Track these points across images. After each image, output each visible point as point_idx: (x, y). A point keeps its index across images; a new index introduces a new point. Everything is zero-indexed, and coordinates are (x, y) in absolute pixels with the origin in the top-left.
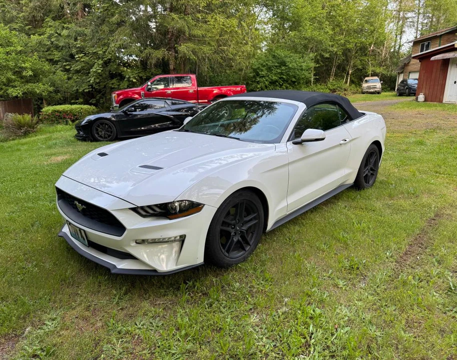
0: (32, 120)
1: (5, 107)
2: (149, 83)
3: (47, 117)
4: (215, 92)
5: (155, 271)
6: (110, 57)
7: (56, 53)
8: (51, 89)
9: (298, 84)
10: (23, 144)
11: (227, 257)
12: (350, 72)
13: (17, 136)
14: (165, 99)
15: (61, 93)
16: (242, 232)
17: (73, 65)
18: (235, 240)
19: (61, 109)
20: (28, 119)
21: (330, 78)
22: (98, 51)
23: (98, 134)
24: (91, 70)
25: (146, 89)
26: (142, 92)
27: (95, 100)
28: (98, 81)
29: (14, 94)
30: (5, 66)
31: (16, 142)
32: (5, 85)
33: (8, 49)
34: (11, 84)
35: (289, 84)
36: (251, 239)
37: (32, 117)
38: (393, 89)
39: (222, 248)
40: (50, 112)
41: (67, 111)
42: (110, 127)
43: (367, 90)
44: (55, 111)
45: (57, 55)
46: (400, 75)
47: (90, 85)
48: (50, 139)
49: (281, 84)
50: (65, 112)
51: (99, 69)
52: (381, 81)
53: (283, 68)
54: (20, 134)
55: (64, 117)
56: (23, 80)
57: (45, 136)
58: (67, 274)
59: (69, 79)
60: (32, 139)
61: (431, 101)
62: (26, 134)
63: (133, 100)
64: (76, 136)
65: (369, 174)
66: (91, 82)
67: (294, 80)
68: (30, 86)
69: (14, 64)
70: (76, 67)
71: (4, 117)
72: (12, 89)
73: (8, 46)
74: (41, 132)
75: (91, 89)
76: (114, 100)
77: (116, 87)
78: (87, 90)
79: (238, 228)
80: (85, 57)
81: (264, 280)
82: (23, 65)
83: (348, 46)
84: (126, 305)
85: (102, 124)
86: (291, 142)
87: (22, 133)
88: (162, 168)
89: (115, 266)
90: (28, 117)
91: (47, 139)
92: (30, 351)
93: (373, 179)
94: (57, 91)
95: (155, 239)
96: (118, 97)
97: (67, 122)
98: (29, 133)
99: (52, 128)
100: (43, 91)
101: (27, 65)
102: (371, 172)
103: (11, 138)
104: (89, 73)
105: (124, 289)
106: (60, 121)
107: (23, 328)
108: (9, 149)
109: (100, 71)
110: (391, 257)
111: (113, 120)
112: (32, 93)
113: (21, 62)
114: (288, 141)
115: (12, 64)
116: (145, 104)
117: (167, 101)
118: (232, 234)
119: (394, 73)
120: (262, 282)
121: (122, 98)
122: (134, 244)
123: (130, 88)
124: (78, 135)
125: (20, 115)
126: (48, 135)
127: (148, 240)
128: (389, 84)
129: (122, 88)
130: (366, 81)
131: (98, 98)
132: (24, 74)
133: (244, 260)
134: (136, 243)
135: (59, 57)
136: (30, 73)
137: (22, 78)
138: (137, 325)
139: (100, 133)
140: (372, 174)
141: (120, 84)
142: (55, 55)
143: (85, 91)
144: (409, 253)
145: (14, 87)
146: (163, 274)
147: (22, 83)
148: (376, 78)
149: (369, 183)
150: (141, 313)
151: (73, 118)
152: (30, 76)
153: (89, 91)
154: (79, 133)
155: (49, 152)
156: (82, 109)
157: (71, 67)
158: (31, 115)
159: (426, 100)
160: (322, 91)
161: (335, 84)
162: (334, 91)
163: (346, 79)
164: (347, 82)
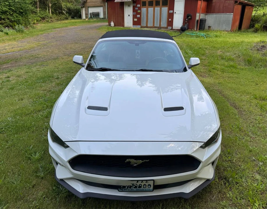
5: (208, 180)
46: (83, 8)
61: (118, 26)
119: (79, 7)
159: (115, 26)
160: (36, 18)
161: (43, 14)
162: (43, 18)
163: (48, 11)
164: (49, 13)
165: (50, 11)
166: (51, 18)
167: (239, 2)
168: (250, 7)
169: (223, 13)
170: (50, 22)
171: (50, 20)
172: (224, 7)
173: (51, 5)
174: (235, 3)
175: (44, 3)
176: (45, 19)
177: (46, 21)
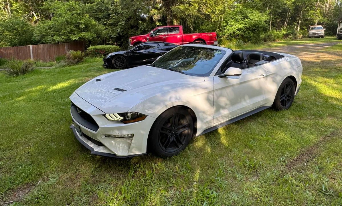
0: (81, 55)
1: (68, 46)
2: (152, 32)
3: (90, 53)
4: (194, 37)
5: (115, 155)
6: (130, 16)
7: (100, 13)
8: (95, 35)
9: (257, 31)
10: (74, 69)
11: (165, 151)
12: (300, 22)
13: (72, 64)
14: (158, 42)
15: (101, 37)
16: (177, 135)
17: (108, 21)
18: (171, 140)
19: (99, 48)
20: (79, 54)
21: (284, 26)
22: (124, 12)
23: (116, 64)
24: (119, 24)
25: (150, 36)
26: (148, 38)
27: (120, 42)
28: (122, 30)
29: (74, 39)
30: (70, 22)
31: (71, 67)
32: (69, 33)
33: (73, 12)
34: (73, 33)
35: (251, 31)
36: (183, 141)
37: (82, 52)
38: (334, 34)
39: (161, 144)
40: (92, 49)
41: (102, 49)
42: (123, 60)
43: (312, 35)
44: (95, 49)
45: (101, 15)
46: (340, 23)
47: (118, 33)
48: (89, 66)
49: (245, 31)
50: (101, 50)
51: (123, 23)
52: (324, 28)
53: (246, 20)
54: (74, 63)
55: (100, 53)
56: (79, 30)
57: (88, 64)
58: (70, 152)
59: (106, 29)
60: (80, 66)
62: (77, 63)
63: (141, 42)
64: (103, 65)
65: (286, 100)
66: (118, 31)
67: (254, 28)
68: (82, 34)
69: (75, 21)
70: (110, 22)
71: (67, 52)
72: (73, 36)
73: (73, 10)
74: (86, 61)
75: (118, 36)
76: (130, 42)
77: (133, 34)
78: (116, 36)
79: (173, 132)
80: (115, 16)
81: (186, 169)
82: (80, 21)
83: (298, 4)
84: (97, 175)
85: (118, 58)
86: (218, 76)
87: (75, 62)
88: (126, 91)
89: (93, 149)
90: (79, 53)
91: (88, 66)
92: (36, 194)
93: (289, 103)
94: (98, 37)
95: (116, 135)
96: (132, 41)
97: (101, 56)
98: (79, 62)
99: (92, 60)
100: (90, 37)
101: (82, 21)
102: (288, 98)
103: (69, 65)
104: (117, 26)
105: (98, 164)
106: (98, 55)
107: (38, 181)
108: (66, 72)
109: (124, 24)
110: (284, 161)
111: (125, 56)
112: (84, 38)
113: (79, 19)
114: (215, 75)
115: (74, 21)
116: (148, 45)
117: (159, 43)
118: (169, 136)
119: (336, 22)
120: (184, 170)
121: (135, 41)
122: (104, 137)
123: (142, 34)
124: (105, 64)
125: (75, 51)
126: (89, 64)
127: (111, 135)
128: (332, 30)
129: (136, 34)
130: (313, 29)
131: (122, 41)
132: (80, 27)
133: (177, 154)
134: (105, 136)
135: (102, 16)
136: (84, 26)
137: (79, 29)
138: (98, 187)
139: (117, 64)
140: (288, 100)
141: (135, 32)
142: (99, 14)
143: (115, 36)
144: (299, 160)
145: (74, 34)
146: (119, 158)
147: (79, 32)
148: (321, 26)
149: (285, 106)
150: (103, 180)
151: (105, 53)
152: (84, 28)
153: (117, 37)
154: (105, 63)
155: (85, 74)
156: (111, 48)
157: (107, 22)
158: (81, 51)
162: (286, 35)
163: (296, 27)
165: (299, 27)
170: (293, 39)
177: (289, 38)
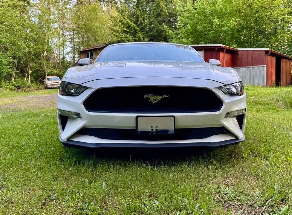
160: (9, 87)
161: (20, 82)
162: (19, 88)
163: (26, 79)
164: (27, 81)
165: (29, 79)
166: (29, 87)
167: (270, 53)
168: (286, 60)
169: (253, 66)
170: (27, 92)
171: (27, 89)
172: (254, 59)
173: (31, 72)
174: (266, 54)
175: (22, 70)
176: (21, 88)
177: (22, 90)
